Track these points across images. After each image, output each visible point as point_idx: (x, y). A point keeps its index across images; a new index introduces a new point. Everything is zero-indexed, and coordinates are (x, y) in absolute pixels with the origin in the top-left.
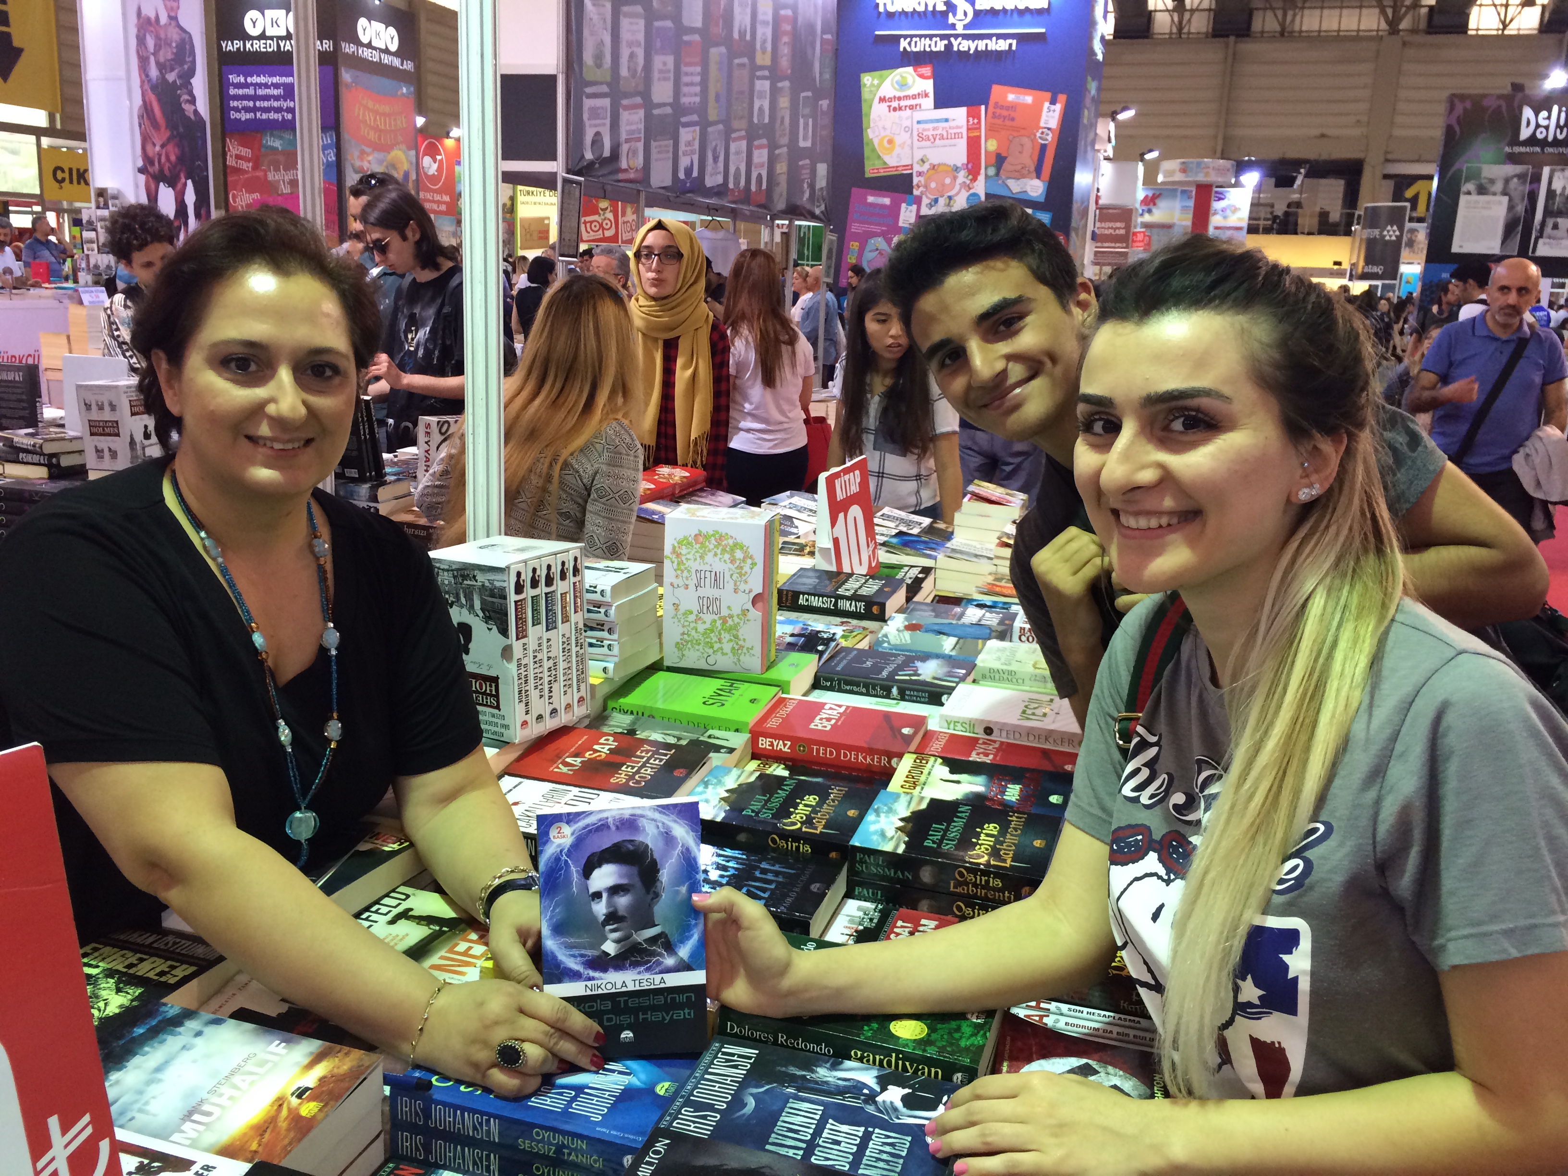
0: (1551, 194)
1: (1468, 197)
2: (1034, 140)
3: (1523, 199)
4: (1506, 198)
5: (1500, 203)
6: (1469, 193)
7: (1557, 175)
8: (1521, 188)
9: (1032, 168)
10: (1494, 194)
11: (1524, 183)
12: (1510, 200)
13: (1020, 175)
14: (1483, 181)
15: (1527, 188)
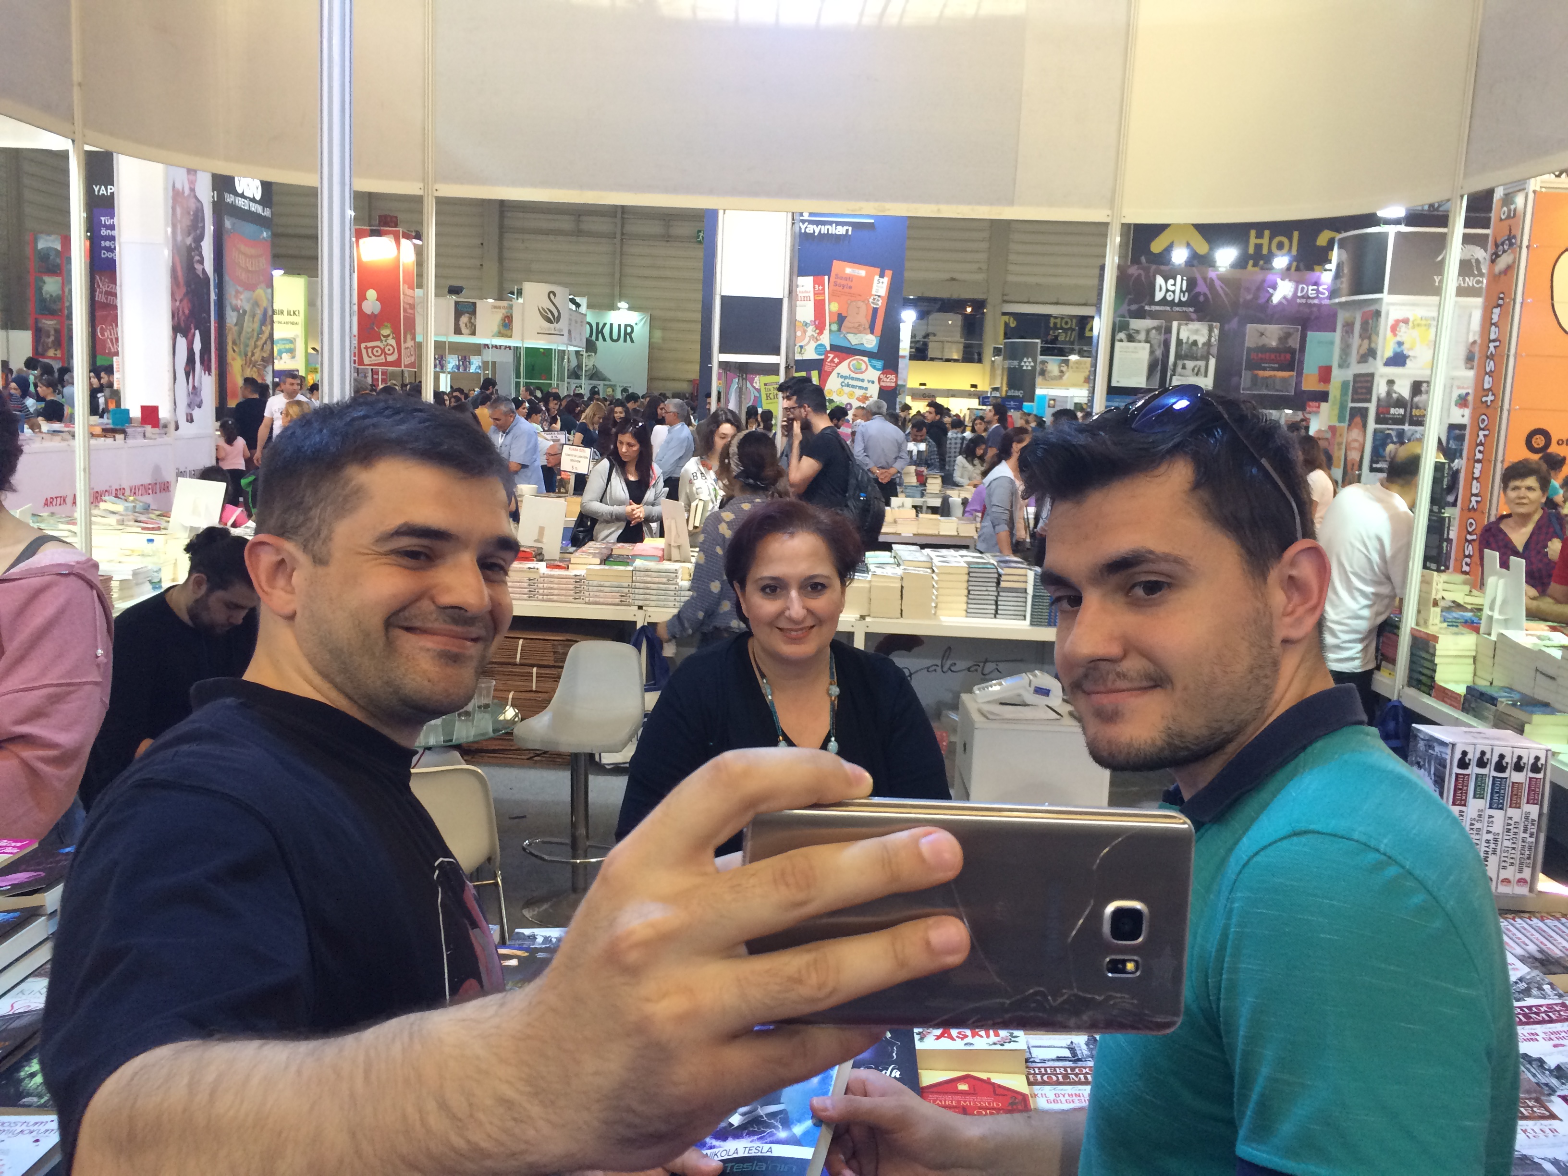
0: (1179, 342)
1: (1121, 343)
2: (868, 304)
3: (1159, 346)
4: (1148, 345)
5: (1144, 348)
6: (1121, 341)
7: (1183, 328)
8: (1158, 337)
9: (867, 326)
10: (1140, 342)
11: (1160, 334)
12: (1151, 346)
13: (857, 330)
14: (1131, 332)
15: (1162, 337)
